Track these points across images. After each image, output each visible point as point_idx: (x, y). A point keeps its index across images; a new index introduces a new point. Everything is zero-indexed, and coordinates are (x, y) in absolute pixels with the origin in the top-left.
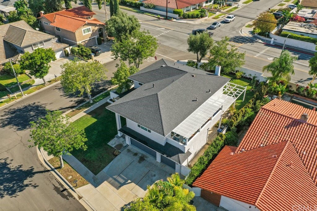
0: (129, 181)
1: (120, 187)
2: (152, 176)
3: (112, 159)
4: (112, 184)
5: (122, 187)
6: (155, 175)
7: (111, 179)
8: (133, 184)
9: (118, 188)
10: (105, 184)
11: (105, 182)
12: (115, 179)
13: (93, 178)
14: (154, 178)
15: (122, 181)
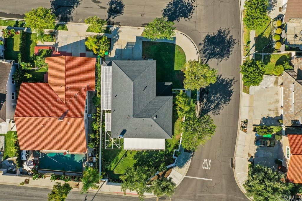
0: (126, 48)
1: (127, 44)
2: (118, 56)
3: (142, 53)
4: (131, 43)
5: (126, 44)
6: (117, 57)
7: (134, 44)
8: (123, 48)
9: (128, 43)
10: (134, 40)
11: (135, 41)
12: (132, 45)
13: (142, 39)
14: (117, 56)
15: (129, 47)
